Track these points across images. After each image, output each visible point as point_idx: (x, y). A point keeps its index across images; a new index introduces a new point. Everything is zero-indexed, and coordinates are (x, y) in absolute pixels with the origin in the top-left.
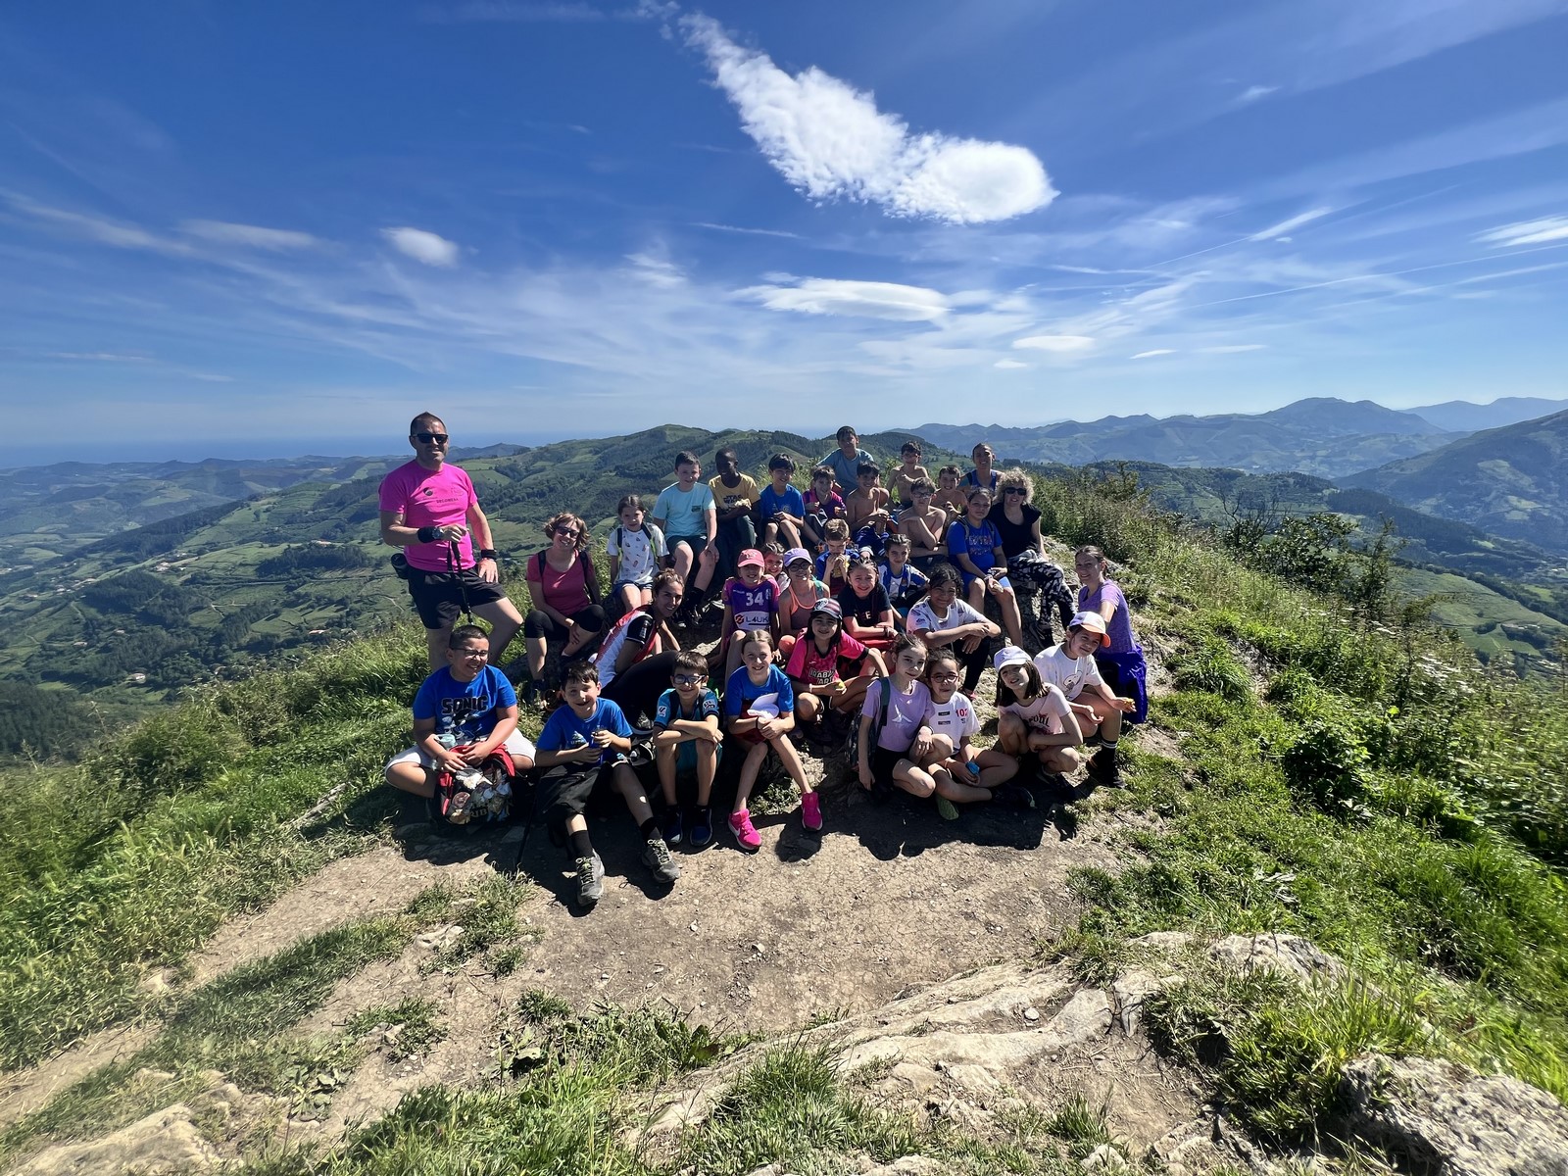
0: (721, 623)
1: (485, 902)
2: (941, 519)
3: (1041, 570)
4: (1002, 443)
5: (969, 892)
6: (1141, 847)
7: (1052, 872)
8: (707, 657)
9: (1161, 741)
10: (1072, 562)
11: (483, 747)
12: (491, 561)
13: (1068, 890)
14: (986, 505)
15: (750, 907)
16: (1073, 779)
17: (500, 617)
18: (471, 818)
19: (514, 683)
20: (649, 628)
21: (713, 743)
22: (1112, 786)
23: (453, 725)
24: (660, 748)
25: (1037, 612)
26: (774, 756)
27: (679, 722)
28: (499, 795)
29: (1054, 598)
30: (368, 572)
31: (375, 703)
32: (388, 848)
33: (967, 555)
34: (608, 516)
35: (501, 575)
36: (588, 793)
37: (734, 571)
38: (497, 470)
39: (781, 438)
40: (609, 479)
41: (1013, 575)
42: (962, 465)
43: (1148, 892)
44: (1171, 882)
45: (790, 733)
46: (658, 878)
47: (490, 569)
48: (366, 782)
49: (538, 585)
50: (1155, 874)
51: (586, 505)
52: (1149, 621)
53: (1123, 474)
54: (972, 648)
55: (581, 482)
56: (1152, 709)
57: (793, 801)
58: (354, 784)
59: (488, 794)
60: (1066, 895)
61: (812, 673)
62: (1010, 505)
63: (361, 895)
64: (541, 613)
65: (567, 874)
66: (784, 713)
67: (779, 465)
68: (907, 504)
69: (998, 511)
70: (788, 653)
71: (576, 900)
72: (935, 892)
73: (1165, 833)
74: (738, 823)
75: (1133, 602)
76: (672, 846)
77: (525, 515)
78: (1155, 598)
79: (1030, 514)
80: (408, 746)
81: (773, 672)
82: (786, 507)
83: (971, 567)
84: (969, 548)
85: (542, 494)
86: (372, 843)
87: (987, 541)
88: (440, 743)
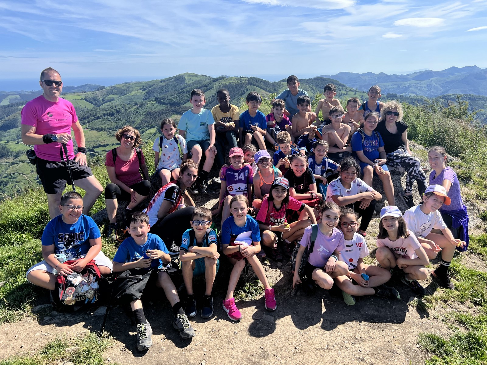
0: (219, 191)
1: (85, 348)
2: (348, 131)
3: (407, 161)
4: (386, 84)
5: (361, 346)
6: (462, 322)
7: (409, 336)
8: (212, 210)
9: (476, 261)
10: (426, 156)
11: (82, 262)
12: (83, 154)
13: (418, 346)
14: (375, 122)
15: (235, 353)
16: (424, 284)
17: (89, 187)
18: (76, 302)
19: (99, 224)
20: (177, 194)
21: (214, 259)
22: (446, 287)
23: (65, 249)
24: (185, 263)
25: (404, 185)
26: (248, 267)
27: (195, 248)
28: (92, 289)
29: (414, 177)
30: (11, 160)
31: (18, 236)
32: (29, 318)
33: (362, 152)
34: (151, 128)
35: (89, 162)
36: (144, 288)
37: (227, 160)
38: (86, 100)
39: (254, 81)
40: (152, 106)
41: (390, 164)
42: (362, 97)
43: (465, 348)
44: (479, 343)
45: (258, 254)
46: (183, 336)
47: (82, 159)
48: (15, 281)
49: (113, 169)
50: (470, 338)
51: (138, 120)
52: (471, 191)
53: (459, 102)
54: (365, 206)
55: (136, 107)
56: (471, 243)
57: (260, 293)
58: (9, 282)
59: (86, 288)
60: (417, 349)
61: (272, 220)
62: (389, 122)
63: (16, 344)
64: (114, 185)
65: (131, 333)
66: (255, 243)
67: (252, 99)
68: (328, 122)
69: (382, 125)
70: (258, 208)
71: (137, 348)
72: (341, 346)
73: (477, 315)
74: (228, 306)
75: (462, 179)
76: (190, 318)
77: (103, 126)
78: (475, 177)
79: (401, 127)
80: (39, 261)
81: (248, 219)
82: (257, 123)
83: (365, 159)
84: (363, 148)
85: (112, 114)
86: (20, 315)
87: (375, 143)
88: (58, 259)
